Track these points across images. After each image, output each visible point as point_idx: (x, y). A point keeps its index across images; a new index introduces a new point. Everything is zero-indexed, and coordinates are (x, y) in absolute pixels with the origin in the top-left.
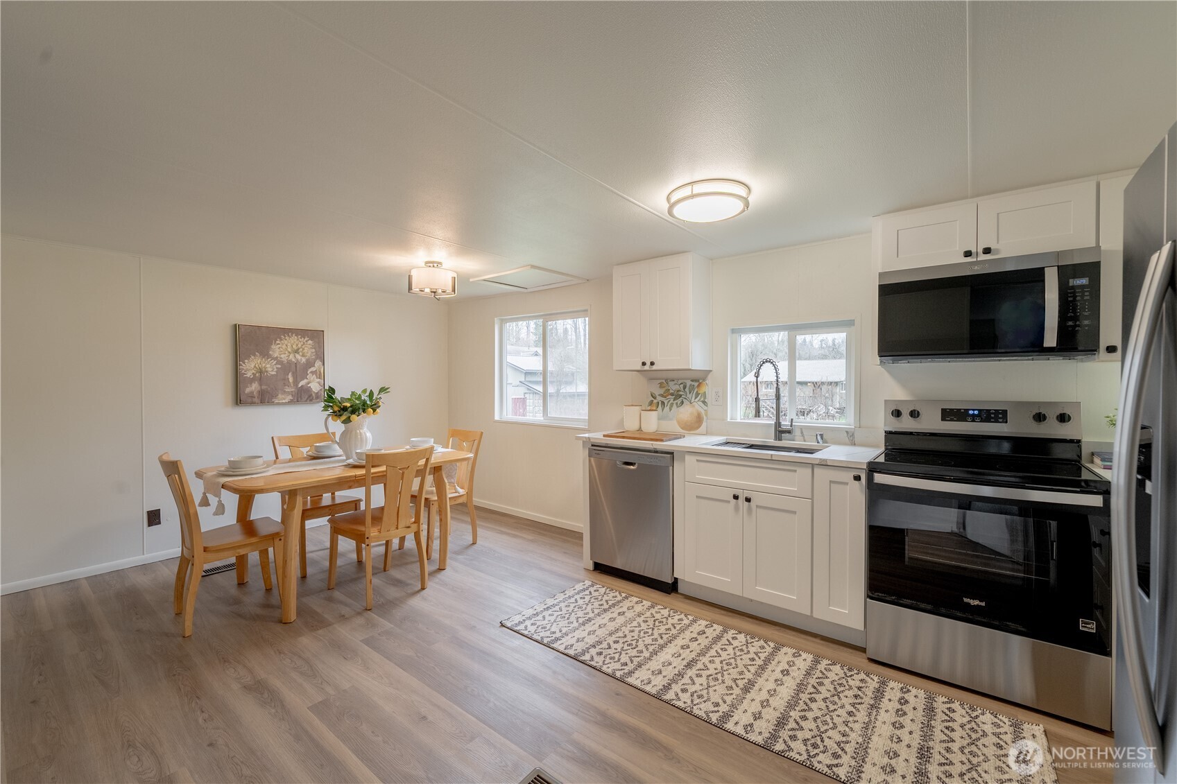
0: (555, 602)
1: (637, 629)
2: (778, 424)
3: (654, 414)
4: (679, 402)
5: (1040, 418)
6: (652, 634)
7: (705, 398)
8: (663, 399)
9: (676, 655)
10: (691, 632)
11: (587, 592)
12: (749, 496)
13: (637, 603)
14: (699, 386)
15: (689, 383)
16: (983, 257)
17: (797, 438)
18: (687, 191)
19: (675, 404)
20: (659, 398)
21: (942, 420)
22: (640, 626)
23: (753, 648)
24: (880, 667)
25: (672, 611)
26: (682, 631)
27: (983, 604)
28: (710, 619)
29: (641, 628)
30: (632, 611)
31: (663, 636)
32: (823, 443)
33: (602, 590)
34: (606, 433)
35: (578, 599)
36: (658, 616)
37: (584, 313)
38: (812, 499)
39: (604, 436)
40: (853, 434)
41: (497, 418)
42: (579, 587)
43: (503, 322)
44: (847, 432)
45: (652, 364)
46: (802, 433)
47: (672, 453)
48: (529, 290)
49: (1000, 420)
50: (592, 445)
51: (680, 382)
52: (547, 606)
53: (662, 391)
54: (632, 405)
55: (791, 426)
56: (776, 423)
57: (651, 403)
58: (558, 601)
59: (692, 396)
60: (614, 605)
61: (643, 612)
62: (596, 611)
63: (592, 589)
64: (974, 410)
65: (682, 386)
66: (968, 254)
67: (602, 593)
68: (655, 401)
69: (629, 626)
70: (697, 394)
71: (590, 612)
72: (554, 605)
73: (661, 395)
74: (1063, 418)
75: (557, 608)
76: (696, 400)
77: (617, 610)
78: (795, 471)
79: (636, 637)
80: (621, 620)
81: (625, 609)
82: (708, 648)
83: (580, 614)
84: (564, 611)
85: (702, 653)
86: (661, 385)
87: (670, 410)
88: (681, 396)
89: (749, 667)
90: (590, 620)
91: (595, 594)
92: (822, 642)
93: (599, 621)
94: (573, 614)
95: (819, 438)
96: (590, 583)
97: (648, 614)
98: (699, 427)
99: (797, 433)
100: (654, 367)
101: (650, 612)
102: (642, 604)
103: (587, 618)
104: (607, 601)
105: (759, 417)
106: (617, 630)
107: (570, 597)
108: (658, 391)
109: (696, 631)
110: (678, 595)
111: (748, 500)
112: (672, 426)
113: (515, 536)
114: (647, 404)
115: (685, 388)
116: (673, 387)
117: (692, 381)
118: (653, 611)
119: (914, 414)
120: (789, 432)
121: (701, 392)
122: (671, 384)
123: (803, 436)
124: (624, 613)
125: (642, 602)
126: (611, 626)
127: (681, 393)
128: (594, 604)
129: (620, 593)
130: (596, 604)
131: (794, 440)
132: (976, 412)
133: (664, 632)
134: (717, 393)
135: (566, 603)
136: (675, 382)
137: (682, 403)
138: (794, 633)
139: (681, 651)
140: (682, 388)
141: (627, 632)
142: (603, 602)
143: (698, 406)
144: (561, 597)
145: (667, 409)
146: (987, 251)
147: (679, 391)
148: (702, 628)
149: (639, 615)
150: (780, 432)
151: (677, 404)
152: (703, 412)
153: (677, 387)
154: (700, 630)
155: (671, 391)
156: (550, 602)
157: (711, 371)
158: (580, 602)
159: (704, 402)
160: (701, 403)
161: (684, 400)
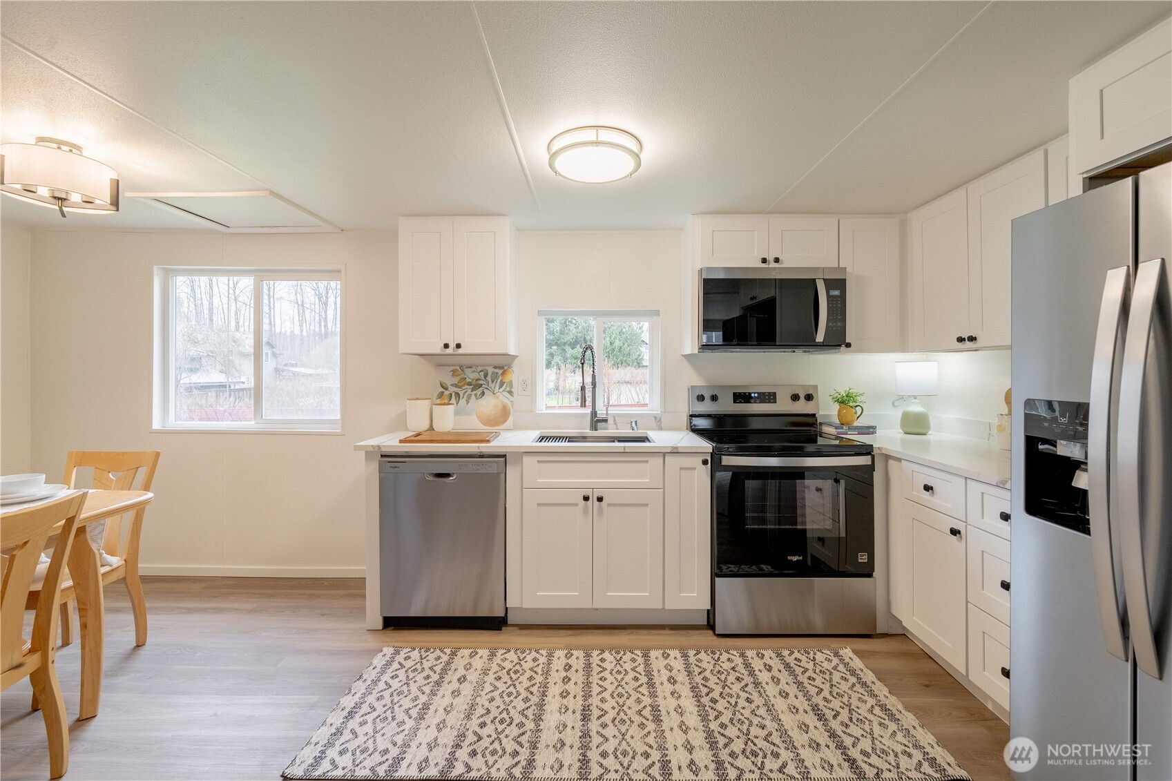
0: (356, 698)
1: (496, 694)
2: (594, 413)
3: (451, 409)
4: (479, 394)
5: (795, 398)
6: (519, 694)
7: (511, 387)
8: (457, 390)
9: (563, 710)
10: (557, 671)
11: (395, 665)
12: (600, 495)
13: (471, 656)
14: (503, 373)
15: (491, 370)
16: (773, 265)
17: (610, 426)
18: (590, 135)
19: (473, 396)
20: (452, 389)
21: (734, 403)
22: (496, 688)
23: (626, 664)
24: (728, 639)
25: (518, 652)
26: (547, 673)
27: (801, 558)
28: (563, 646)
29: (500, 691)
30: (472, 670)
31: (531, 689)
32: (637, 429)
33: (415, 655)
34: (402, 438)
35: (390, 681)
36: (507, 665)
37: (333, 273)
38: (664, 488)
39: (401, 441)
40: (660, 419)
41: (156, 425)
42: (379, 661)
43: (168, 274)
44: (655, 417)
45: (458, 346)
46: (615, 421)
47: (504, 456)
48: (231, 231)
49: (772, 401)
50: (382, 456)
51: (480, 369)
52: (347, 710)
53: (455, 381)
54: (417, 399)
55: (607, 414)
56: (592, 412)
57: (441, 395)
58: (358, 695)
59: (495, 386)
60: (444, 671)
61: (486, 666)
62: (427, 689)
63: (400, 658)
64: (755, 393)
65: (482, 373)
66: (764, 261)
67: (418, 659)
68: (446, 393)
69: (483, 693)
70: (502, 384)
71: (419, 693)
72: (357, 706)
73: (456, 386)
74: (809, 397)
75: (365, 708)
76: (501, 390)
77: (452, 677)
78: (647, 462)
79: (502, 707)
80: (467, 689)
81: (461, 672)
82: (588, 684)
83: (407, 703)
84: (380, 710)
85: (587, 695)
86: (454, 373)
87: (468, 402)
88: (481, 386)
89: (639, 689)
90: (426, 707)
91: (408, 664)
92: (672, 632)
93: (440, 702)
94: (396, 707)
95: (634, 424)
96: (391, 650)
97: (495, 667)
98: (505, 421)
99: (610, 421)
100: (460, 351)
101: (495, 663)
102: (478, 656)
103: (420, 706)
104: (431, 668)
105: (585, 406)
106: (472, 707)
107: (375, 682)
108: (450, 380)
109: (561, 668)
110: (510, 628)
111: (600, 499)
112: (472, 423)
113: (221, 610)
114: (436, 396)
115: (486, 376)
116: (471, 375)
117: (495, 368)
118: (497, 660)
119: (714, 398)
120: (605, 421)
121: (506, 380)
122: (468, 371)
123: (616, 424)
124: (464, 677)
125: (477, 653)
126: (462, 703)
127: (481, 382)
128: (417, 679)
129: (441, 650)
130: (420, 678)
131: (607, 429)
132: (756, 395)
133: (529, 684)
134: (524, 382)
135: (375, 695)
136: (474, 369)
137: (483, 393)
138: (646, 632)
139: (565, 701)
140: (483, 377)
141: (487, 704)
142: (427, 672)
143: (503, 397)
144: (360, 687)
145: (463, 401)
146: (777, 260)
147: (477, 380)
148: (563, 661)
149: (485, 672)
150: (596, 421)
151: (476, 395)
152: (509, 404)
153: (476, 375)
154: (564, 664)
155: (468, 380)
156: (348, 702)
157: (517, 356)
158: (395, 684)
159: (510, 392)
160: (506, 394)
161: (485, 391)
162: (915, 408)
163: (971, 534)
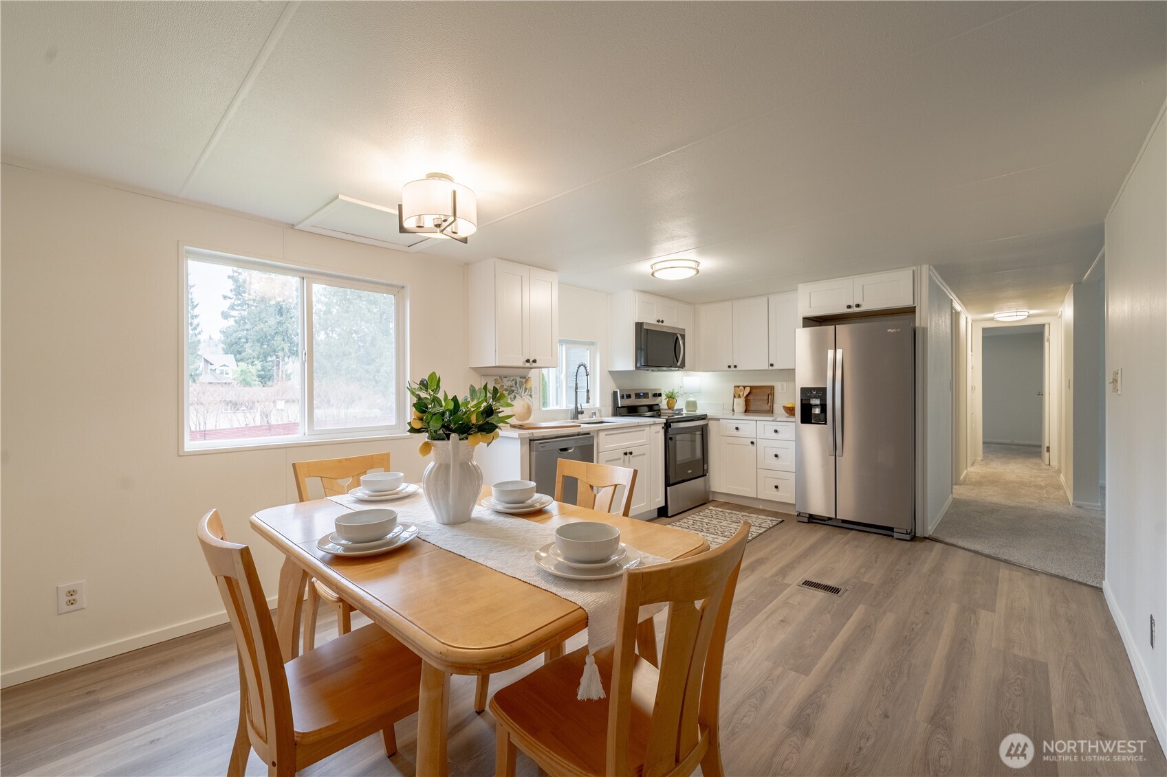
2: (576, 408)
5: (655, 395)
7: (531, 392)
12: (631, 451)
14: (526, 382)
15: (518, 380)
21: (635, 399)
38: (650, 444)
40: (601, 411)
49: (647, 397)
51: (512, 379)
59: (521, 391)
65: (514, 382)
70: (526, 389)
74: (660, 395)
76: (525, 394)
78: (645, 430)
86: (497, 382)
88: (513, 391)
95: (593, 415)
98: (529, 417)
111: (631, 453)
115: (516, 384)
116: (507, 383)
117: (521, 378)
119: (629, 396)
120: (582, 412)
121: (528, 387)
122: (505, 380)
127: (513, 388)
132: (642, 394)
134: (538, 389)
136: (508, 378)
137: (515, 397)
140: (514, 384)
143: (527, 398)
147: (512, 387)
150: (579, 413)
151: (511, 398)
152: (530, 403)
153: (509, 384)
155: (505, 387)
159: (531, 396)
160: (528, 397)
161: (516, 395)
162: (692, 399)
163: (760, 443)
